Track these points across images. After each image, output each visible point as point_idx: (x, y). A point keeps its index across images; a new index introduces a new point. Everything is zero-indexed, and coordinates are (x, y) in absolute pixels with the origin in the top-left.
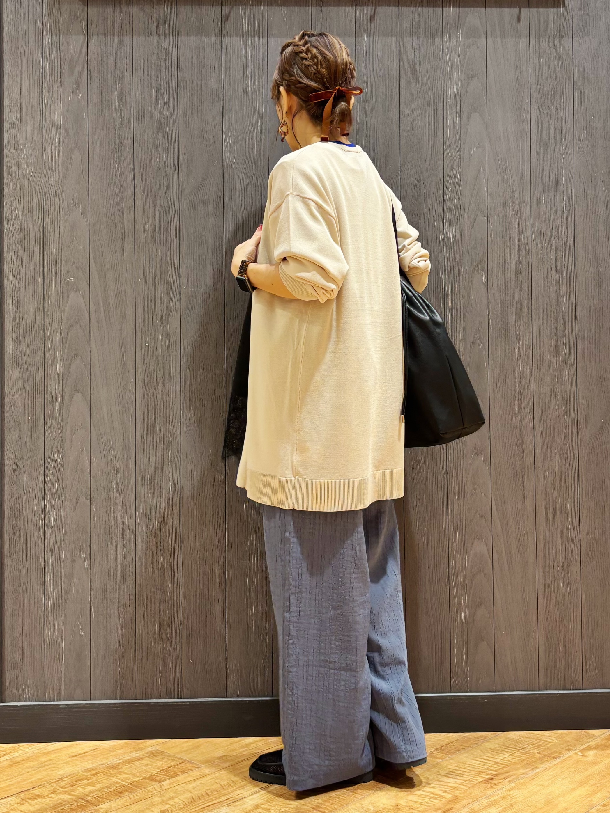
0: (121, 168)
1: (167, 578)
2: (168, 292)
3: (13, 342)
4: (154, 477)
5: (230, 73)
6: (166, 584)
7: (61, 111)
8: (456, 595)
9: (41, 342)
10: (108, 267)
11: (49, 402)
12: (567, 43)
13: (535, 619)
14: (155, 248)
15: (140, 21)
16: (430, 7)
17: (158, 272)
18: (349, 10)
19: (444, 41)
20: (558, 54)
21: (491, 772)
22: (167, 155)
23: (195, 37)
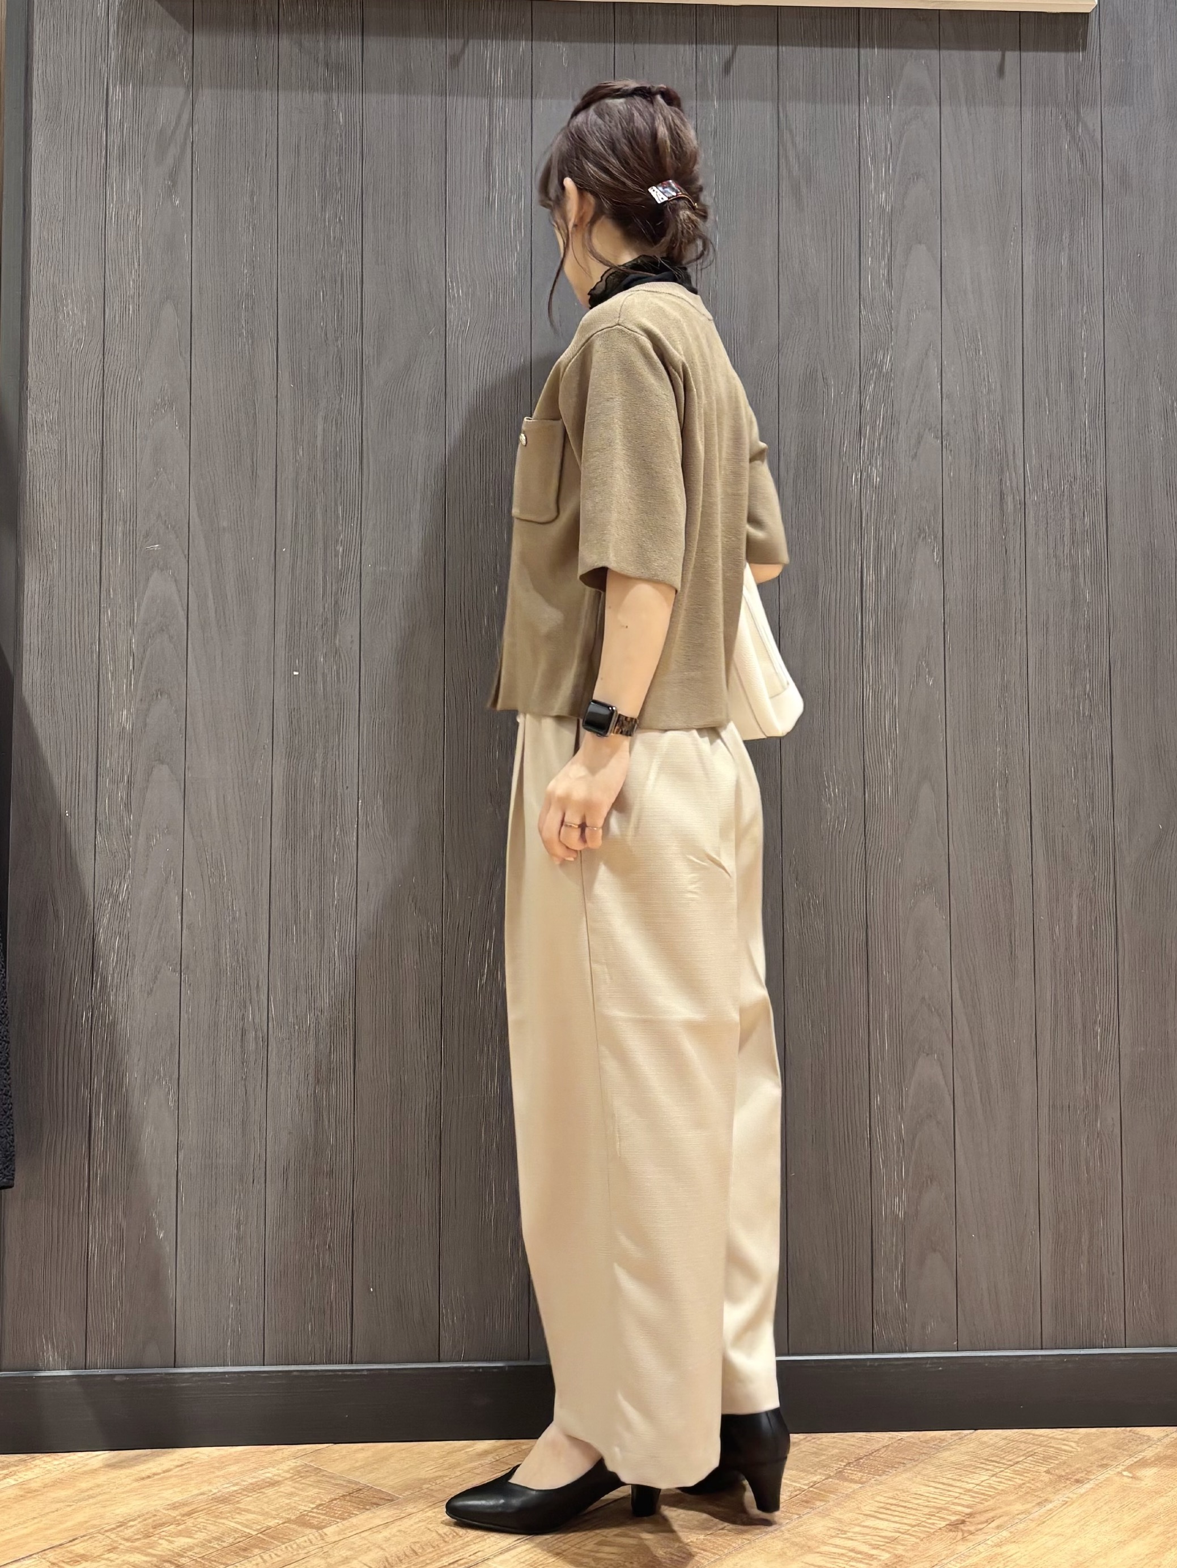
0: (253, 337)
1: (327, 1126)
2: (339, 573)
3: (39, 666)
4: (305, 929)
5: (461, 163)
6: (325, 1139)
7: (140, 232)
8: (883, 1160)
9: (94, 665)
10: (225, 524)
11: (106, 782)
12: (1091, 118)
13: (1033, 1210)
14: (315, 490)
15: (294, 64)
16: (836, 47)
17: (319, 535)
18: (685, 51)
19: (862, 111)
20: (1073, 137)
21: (959, 1508)
22: (340, 314)
23: (395, 95)
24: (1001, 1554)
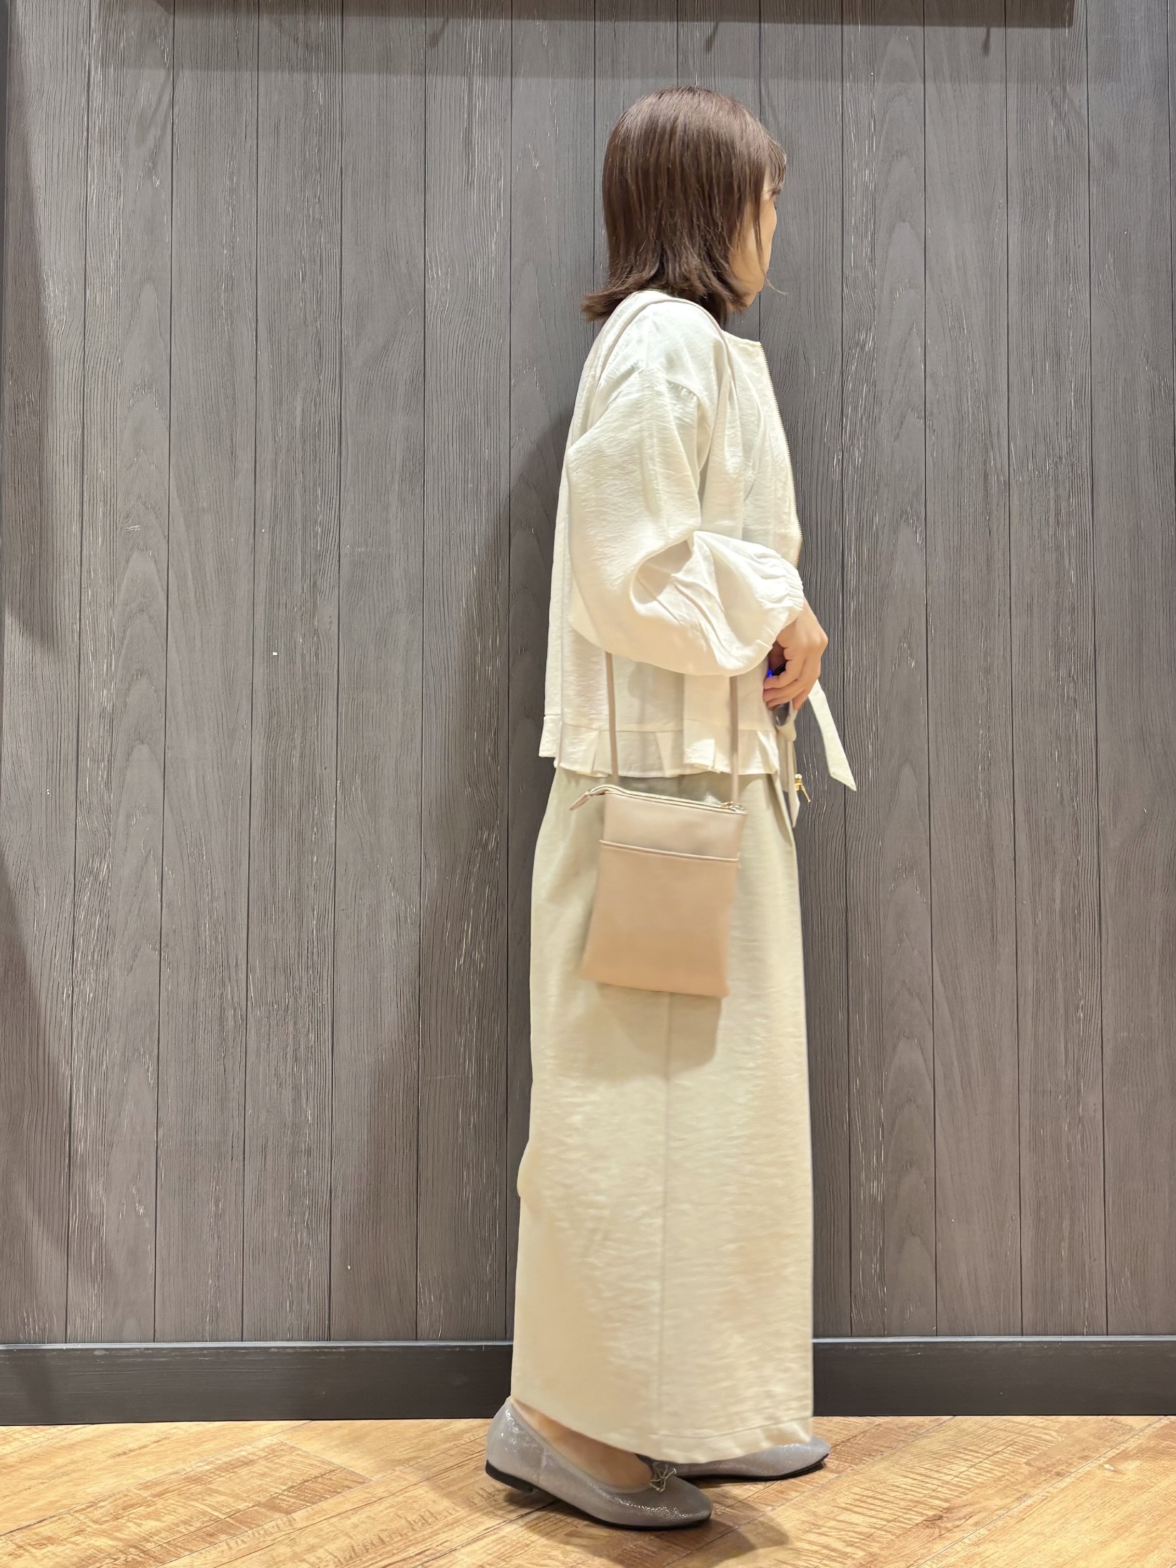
0: (232, 319)
1: (304, 1106)
2: (318, 553)
3: (21, 648)
4: (283, 908)
5: (440, 144)
6: (303, 1118)
7: (121, 211)
8: (862, 1145)
9: (74, 646)
10: (205, 505)
11: (87, 762)
12: (1077, 94)
13: (1014, 1194)
14: (294, 470)
15: (274, 45)
16: (819, 23)
17: (298, 516)
18: (666, 29)
19: (844, 88)
20: (1059, 113)
21: (937, 1502)
22: (319, 296)
23: (375, 75)
24: (979, 1554)
